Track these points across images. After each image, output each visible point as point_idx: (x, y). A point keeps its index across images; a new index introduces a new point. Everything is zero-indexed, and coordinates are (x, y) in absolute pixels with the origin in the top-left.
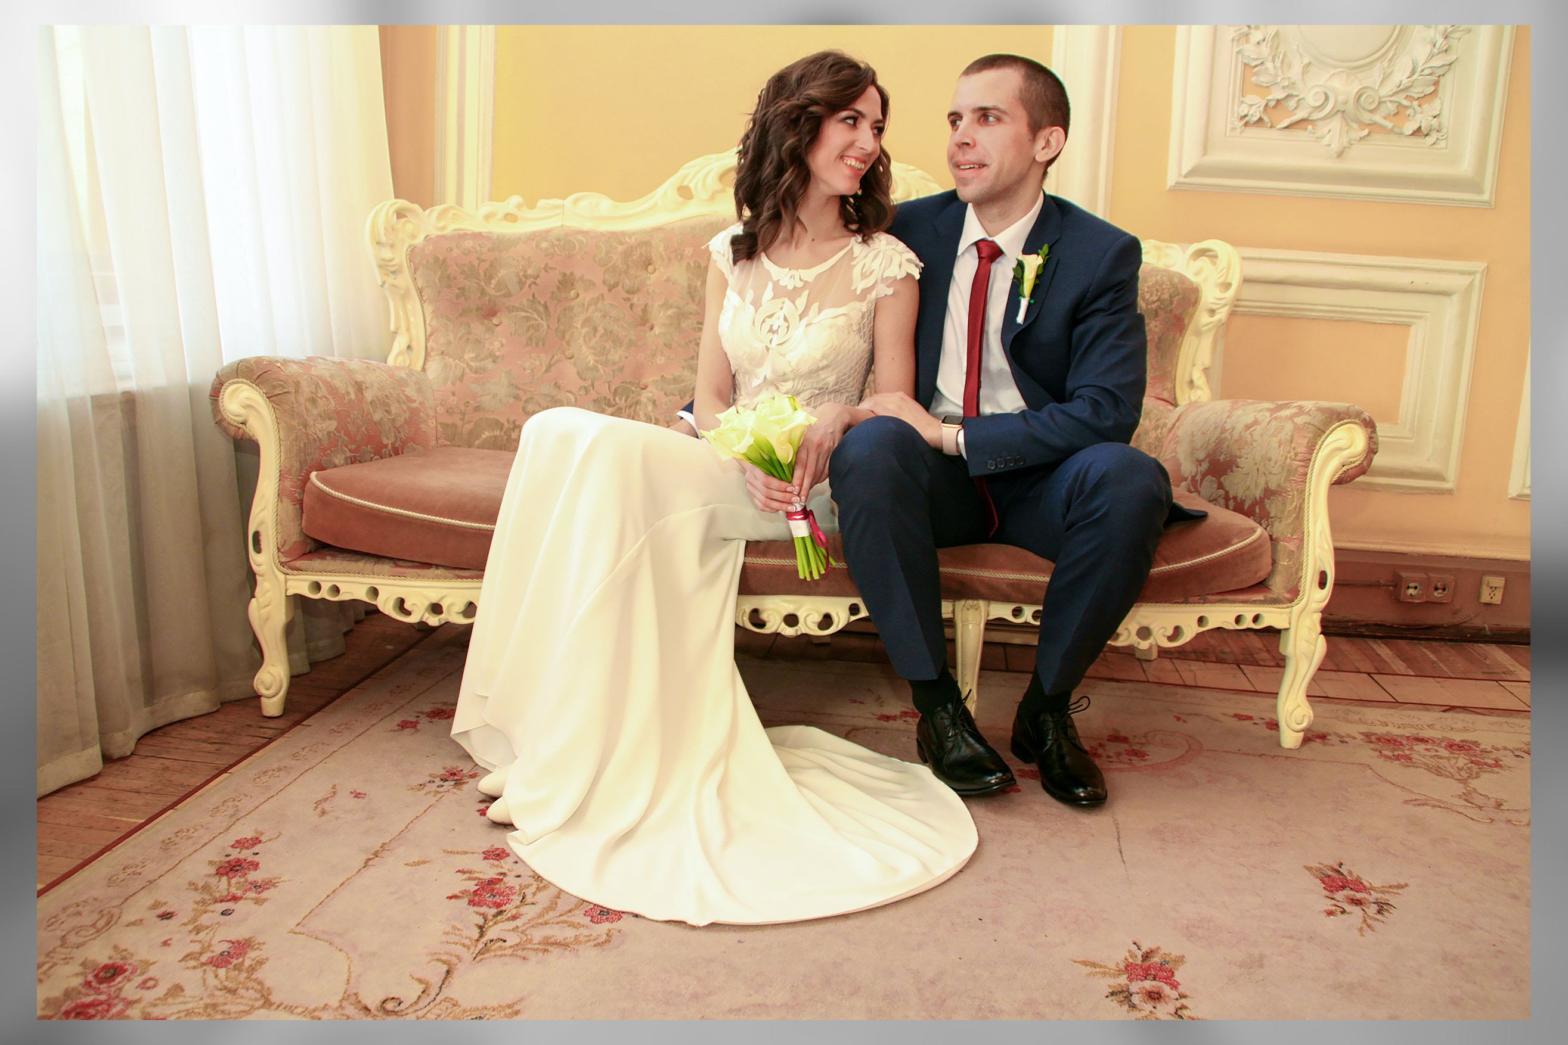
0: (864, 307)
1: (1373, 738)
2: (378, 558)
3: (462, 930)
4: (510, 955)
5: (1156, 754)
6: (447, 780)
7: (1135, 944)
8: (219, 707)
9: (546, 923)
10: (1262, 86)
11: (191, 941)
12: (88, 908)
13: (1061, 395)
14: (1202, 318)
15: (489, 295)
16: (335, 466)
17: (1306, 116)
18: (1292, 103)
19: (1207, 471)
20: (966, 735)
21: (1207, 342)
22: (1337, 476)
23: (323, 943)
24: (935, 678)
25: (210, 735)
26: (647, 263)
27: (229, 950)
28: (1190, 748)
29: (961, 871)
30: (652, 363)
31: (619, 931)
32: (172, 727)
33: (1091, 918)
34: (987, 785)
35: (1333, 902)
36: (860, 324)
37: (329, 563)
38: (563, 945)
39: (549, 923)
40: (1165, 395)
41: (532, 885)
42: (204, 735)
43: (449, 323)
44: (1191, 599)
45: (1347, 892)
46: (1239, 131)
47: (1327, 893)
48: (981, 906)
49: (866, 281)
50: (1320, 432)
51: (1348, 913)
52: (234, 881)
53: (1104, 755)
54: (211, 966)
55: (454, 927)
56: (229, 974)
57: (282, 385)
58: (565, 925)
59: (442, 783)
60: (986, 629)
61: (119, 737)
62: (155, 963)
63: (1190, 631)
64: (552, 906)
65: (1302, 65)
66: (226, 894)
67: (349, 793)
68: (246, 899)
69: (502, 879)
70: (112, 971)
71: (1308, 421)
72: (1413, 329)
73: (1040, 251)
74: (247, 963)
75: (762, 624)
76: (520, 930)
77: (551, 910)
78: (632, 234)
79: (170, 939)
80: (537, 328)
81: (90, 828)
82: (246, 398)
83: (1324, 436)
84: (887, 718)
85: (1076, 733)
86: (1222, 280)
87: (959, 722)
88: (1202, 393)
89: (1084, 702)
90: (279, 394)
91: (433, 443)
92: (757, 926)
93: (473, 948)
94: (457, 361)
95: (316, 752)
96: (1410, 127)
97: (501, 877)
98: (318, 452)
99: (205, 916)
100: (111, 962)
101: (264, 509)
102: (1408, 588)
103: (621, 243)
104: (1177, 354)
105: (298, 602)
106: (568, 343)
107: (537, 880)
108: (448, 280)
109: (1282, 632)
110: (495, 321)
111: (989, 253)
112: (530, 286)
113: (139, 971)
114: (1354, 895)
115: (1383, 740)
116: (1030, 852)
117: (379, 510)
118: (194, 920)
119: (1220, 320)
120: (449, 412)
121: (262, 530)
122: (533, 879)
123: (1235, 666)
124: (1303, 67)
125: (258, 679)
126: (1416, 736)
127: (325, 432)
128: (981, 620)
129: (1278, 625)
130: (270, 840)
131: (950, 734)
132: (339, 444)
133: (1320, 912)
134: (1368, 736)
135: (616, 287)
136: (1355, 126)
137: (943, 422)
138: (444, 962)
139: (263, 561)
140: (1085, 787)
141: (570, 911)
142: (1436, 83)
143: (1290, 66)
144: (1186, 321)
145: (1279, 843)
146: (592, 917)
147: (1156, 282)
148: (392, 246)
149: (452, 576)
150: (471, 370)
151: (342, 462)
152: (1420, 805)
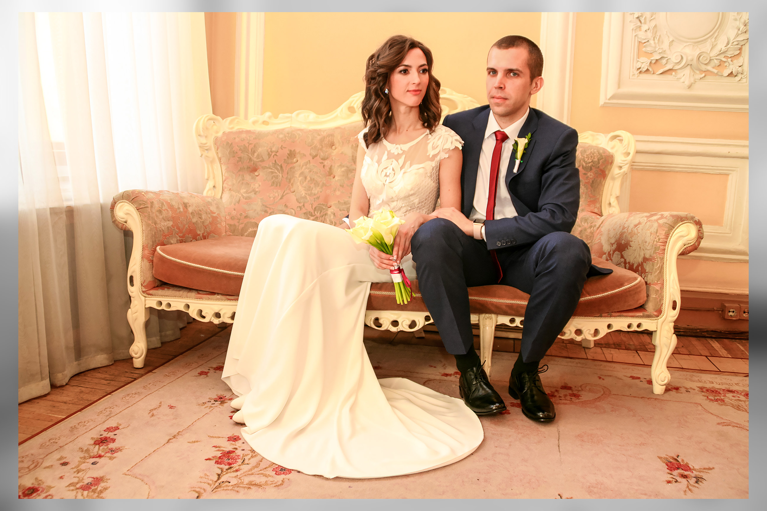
0: (434, 164)
1: (704, 390)
2: (190, 289)
3: (209, 476)
4: (231, 490)
5: (586, 396)
6: (217, 401)
7: (559, 495)
8: (113, 362)
9: (252, 474)
10: (648, 53)
11: (74, 477)
12: (28, 459)
13: (535, 208)
14: (615, 171)
15: (253, 161)
16: (171, 244)
17: (671, 68)
18: (664, 61)
19: (616, 249)
20: (482, 384)
21: (618, 183)
22: (682, 250)
23: (138, 480)
24: (465, 353)
25: (106, 376)
26: (332, 145)
27: (92, 482)
28: (604, 393)
29: (472, 454)
30: (334, 195)
31: (289, 480)
32: (89, 372)
33: (538, 481)
34: (491, 410)
35: (672, 476)
36: (431, 173)
37: (166, 292)
38: (259, 485)
39: (253, 474)
40: (596, 210)
41: (249, 454)
42: (103, 376)
43: (233, 174)
44: (603, 315)
45: (680, 471)
46: (636, 76)
47: (669, 471)
48: (480, 473)
49: (434, 151)
50: (672, 227)
51: (679, 482)
52: (101, 448)
53: (558, 396)
54: (81, 490)
55: (206, 475)
56: (89, 494)
57: (144, 204)
58: (261, 475)
59: (214, 402)
60: (495, 330)
61: (60, 376)
62: (54, 487)
63: (603, 332)
64: (258, 465)
65: (669, 42)
66: (96, 454)
67: (167, 406)
68: (105, 457)
69: (235, 451)
70: (32, 491)
71: (665, 222)
72: (730, 177)
73: (526, 136)
74: (99, 489)
75: (380, 326)
76: (238, 477)
77: (256, 467)
78: (324, 131)
79: (64, 476)
80: (277, 177)
81: (38, 420)
82: (127, 210)
83: (674, 229)
84: (446, 375)
85: (541, 384)
86: (625, 151)
87: (478, 377)
88: (615, 209)
89: (546, 367)
90: (143, 208)
91: (224, 234)
92: (360, 479)
93: (213, 485)
94: (237, 193)
95: (155, 385)
96: (727, 72)
97: (234, 450)
98: (162, 237)
99: (84, 465)
100: (32, 486)
101: (135, 265)
102: (729, 312)
103: (319, 135)
104: (602, 189)
105: (151, 310)
106: (292, 184)
107: (252, 452)
108: (233, 154)
109: (653, 332)
110: (256, 174)
111: (502, 137)
112: (273, 156)
113: (45, 491)
114: (684, 473)
115: (709, 391)
116: (510, 445)
117: (189, 265)
118: (78, 466)
119: (624, 172)
120: (232, 218)
121: (133, 275)
122: (250, 452)
123: (635, 352)
124: (670, 43)
125: (131, 349)
126: (728, 389)
127: (166, 227)
128: (493, 325)
129: (651, 329)
130: (123, 428)
131: (474, 383)
132: (174, 233)
133: (663, 481)
134: (702, 389)
135: (317, 156)
136: (698, 72)
137: (474, 222)
138: (197, 492)
139: (135, 291)
140: (543, 412)
141: (265, 468)
142: (740, 49)
143: (663, 42)
144: (607, 173)
145: (645, 444)
146: (276, 472)
147: (591, 152)
148: (206, 137)
149: (225, 299)
150: (243, 198)
151: (175, 242)
152: (726, 425)
